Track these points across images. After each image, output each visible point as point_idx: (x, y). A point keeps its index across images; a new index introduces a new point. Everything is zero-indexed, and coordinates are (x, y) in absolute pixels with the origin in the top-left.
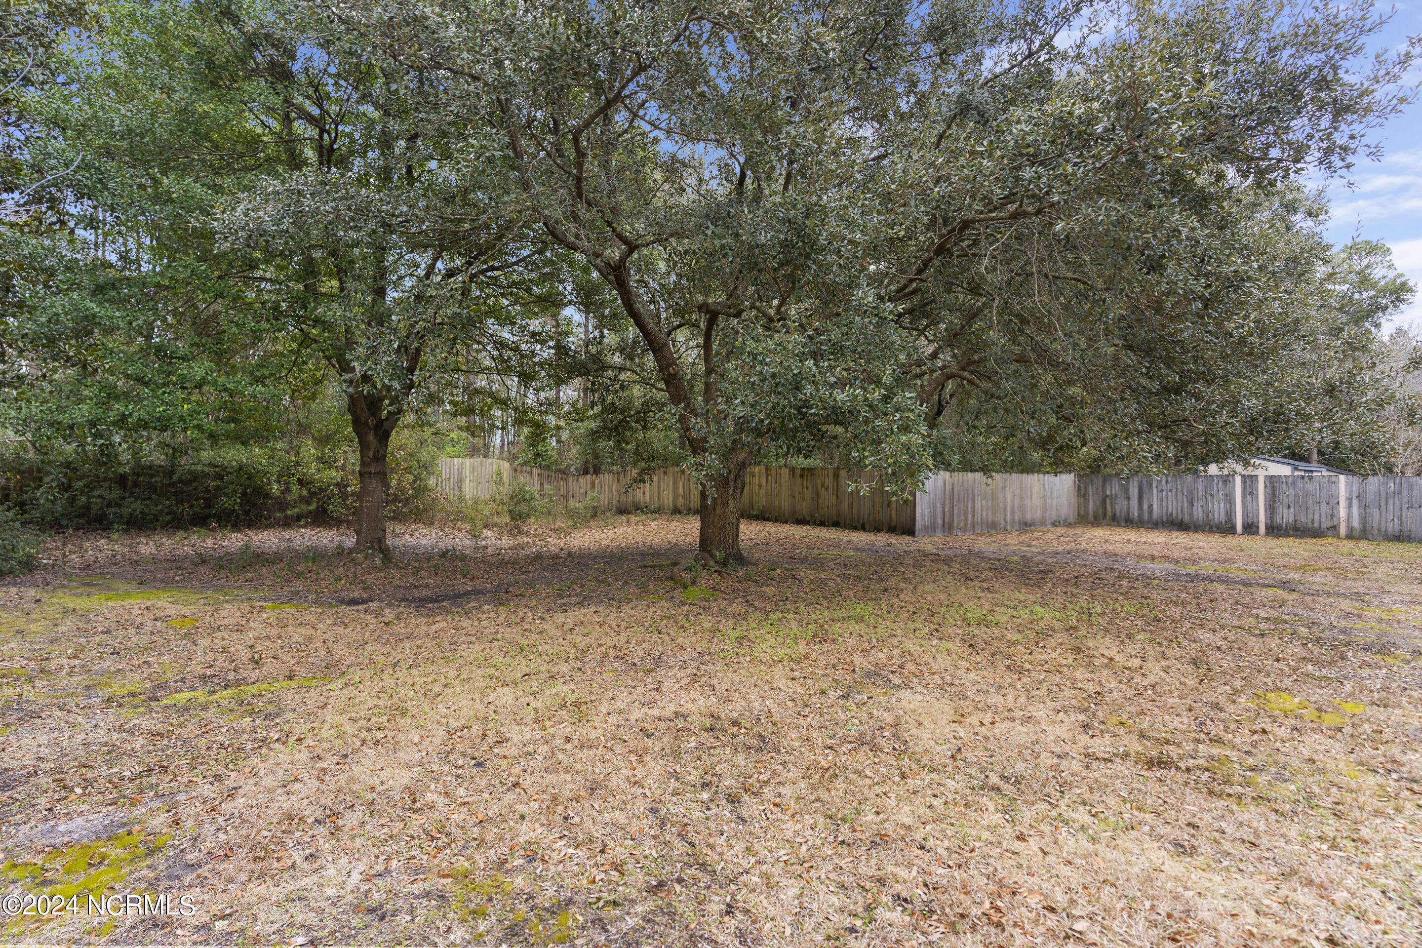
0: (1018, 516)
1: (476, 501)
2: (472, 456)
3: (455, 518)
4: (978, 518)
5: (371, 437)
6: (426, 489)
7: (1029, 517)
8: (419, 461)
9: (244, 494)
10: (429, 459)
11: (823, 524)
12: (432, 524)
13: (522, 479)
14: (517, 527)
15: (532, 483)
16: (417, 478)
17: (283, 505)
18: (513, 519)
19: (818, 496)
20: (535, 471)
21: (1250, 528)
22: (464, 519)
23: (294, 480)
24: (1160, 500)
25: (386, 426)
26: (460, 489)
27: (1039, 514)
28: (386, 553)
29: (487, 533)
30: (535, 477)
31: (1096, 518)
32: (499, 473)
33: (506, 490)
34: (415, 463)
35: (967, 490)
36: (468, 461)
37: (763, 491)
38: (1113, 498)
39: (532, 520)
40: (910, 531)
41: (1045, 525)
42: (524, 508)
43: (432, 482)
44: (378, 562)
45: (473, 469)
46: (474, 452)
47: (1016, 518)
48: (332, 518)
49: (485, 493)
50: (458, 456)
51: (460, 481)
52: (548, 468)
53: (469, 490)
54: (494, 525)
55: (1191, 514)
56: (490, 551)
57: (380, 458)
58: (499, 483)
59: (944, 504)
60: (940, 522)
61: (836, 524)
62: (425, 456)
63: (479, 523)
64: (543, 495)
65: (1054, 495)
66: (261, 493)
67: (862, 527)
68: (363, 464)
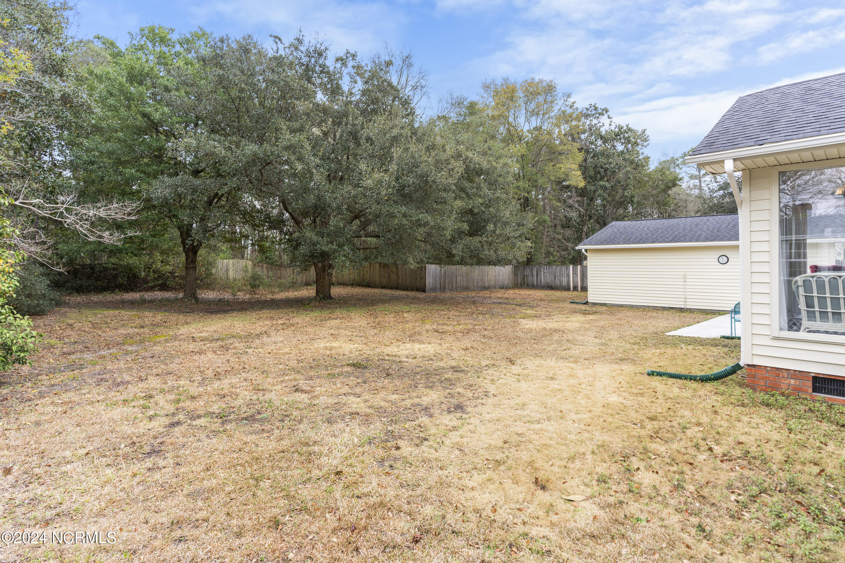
0: (480, 284)
1: (235, 280)
2: (233, 258)
3: (225, 287)
4: (459, 285)
5: (190, 253)
6: (211, 274)
7: (486, 284)
8: (208, 262)
9: (128, 277)
10: (212, 260)
11: (391, 288)
12: (214, 289)
13: (257, 269)
14: (254, 291)
15: (263, 272)
16: (207, 269)
17: (146, 281)
18: (252, 287)
19: (390, 276)
20: (265, 266)
21: (575, 288)
22: (228, 288)
23: (151, 270)
24: (544, 276)
25: (196, 249)
26: (227, 274)
27: (492, 283)
28: (196, 299)
29: (239, 293)
30: (265, 269)
31: (521, 285)
32: (246, 267)
33: (250, 274)
34: (206, 262)
35: (453, 273)
36: (231, 261)
37: (368, 274)
38: (527, 276)
39: (261, 288)
40: (424, 290)
41: (495, 288)
42: (257, 282)
43: (214, 271)
44: (193, 302)
45: (234, 265)
46: (234, 257)
47: (479, 285)
48: (168, 287)
49: (239, 276)
50: (226, 259)
51: (227, 271)
52: (272, 264)
53: (231, 274)
54: (243, 290)
55: (555, 283)
56: (240, 300)
57: (194, 261)
58: (246, 271)
59: (440, 279)
60: (439, 286)
61: (397, 288)
62: (211, 259)
63: (236, 290)
64: (268, 277)
65: (501, 275)
66: (135, 276)
67: (405, 289)
68: (187, 264)
